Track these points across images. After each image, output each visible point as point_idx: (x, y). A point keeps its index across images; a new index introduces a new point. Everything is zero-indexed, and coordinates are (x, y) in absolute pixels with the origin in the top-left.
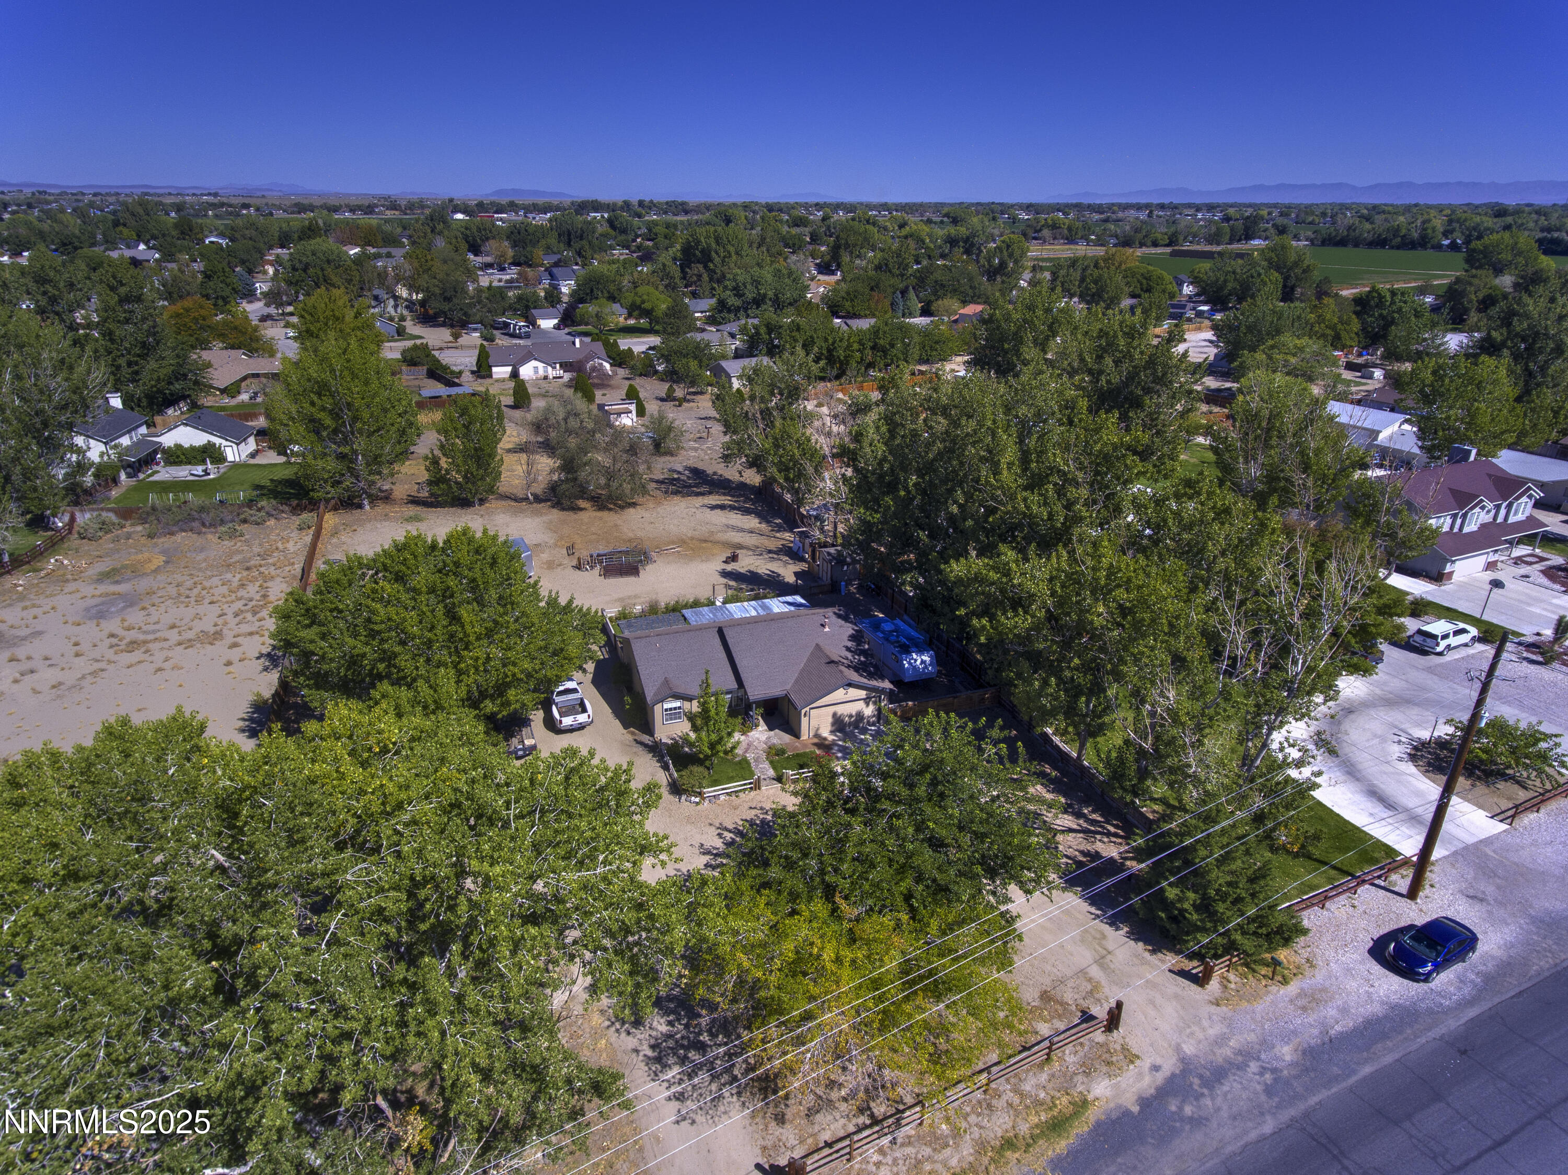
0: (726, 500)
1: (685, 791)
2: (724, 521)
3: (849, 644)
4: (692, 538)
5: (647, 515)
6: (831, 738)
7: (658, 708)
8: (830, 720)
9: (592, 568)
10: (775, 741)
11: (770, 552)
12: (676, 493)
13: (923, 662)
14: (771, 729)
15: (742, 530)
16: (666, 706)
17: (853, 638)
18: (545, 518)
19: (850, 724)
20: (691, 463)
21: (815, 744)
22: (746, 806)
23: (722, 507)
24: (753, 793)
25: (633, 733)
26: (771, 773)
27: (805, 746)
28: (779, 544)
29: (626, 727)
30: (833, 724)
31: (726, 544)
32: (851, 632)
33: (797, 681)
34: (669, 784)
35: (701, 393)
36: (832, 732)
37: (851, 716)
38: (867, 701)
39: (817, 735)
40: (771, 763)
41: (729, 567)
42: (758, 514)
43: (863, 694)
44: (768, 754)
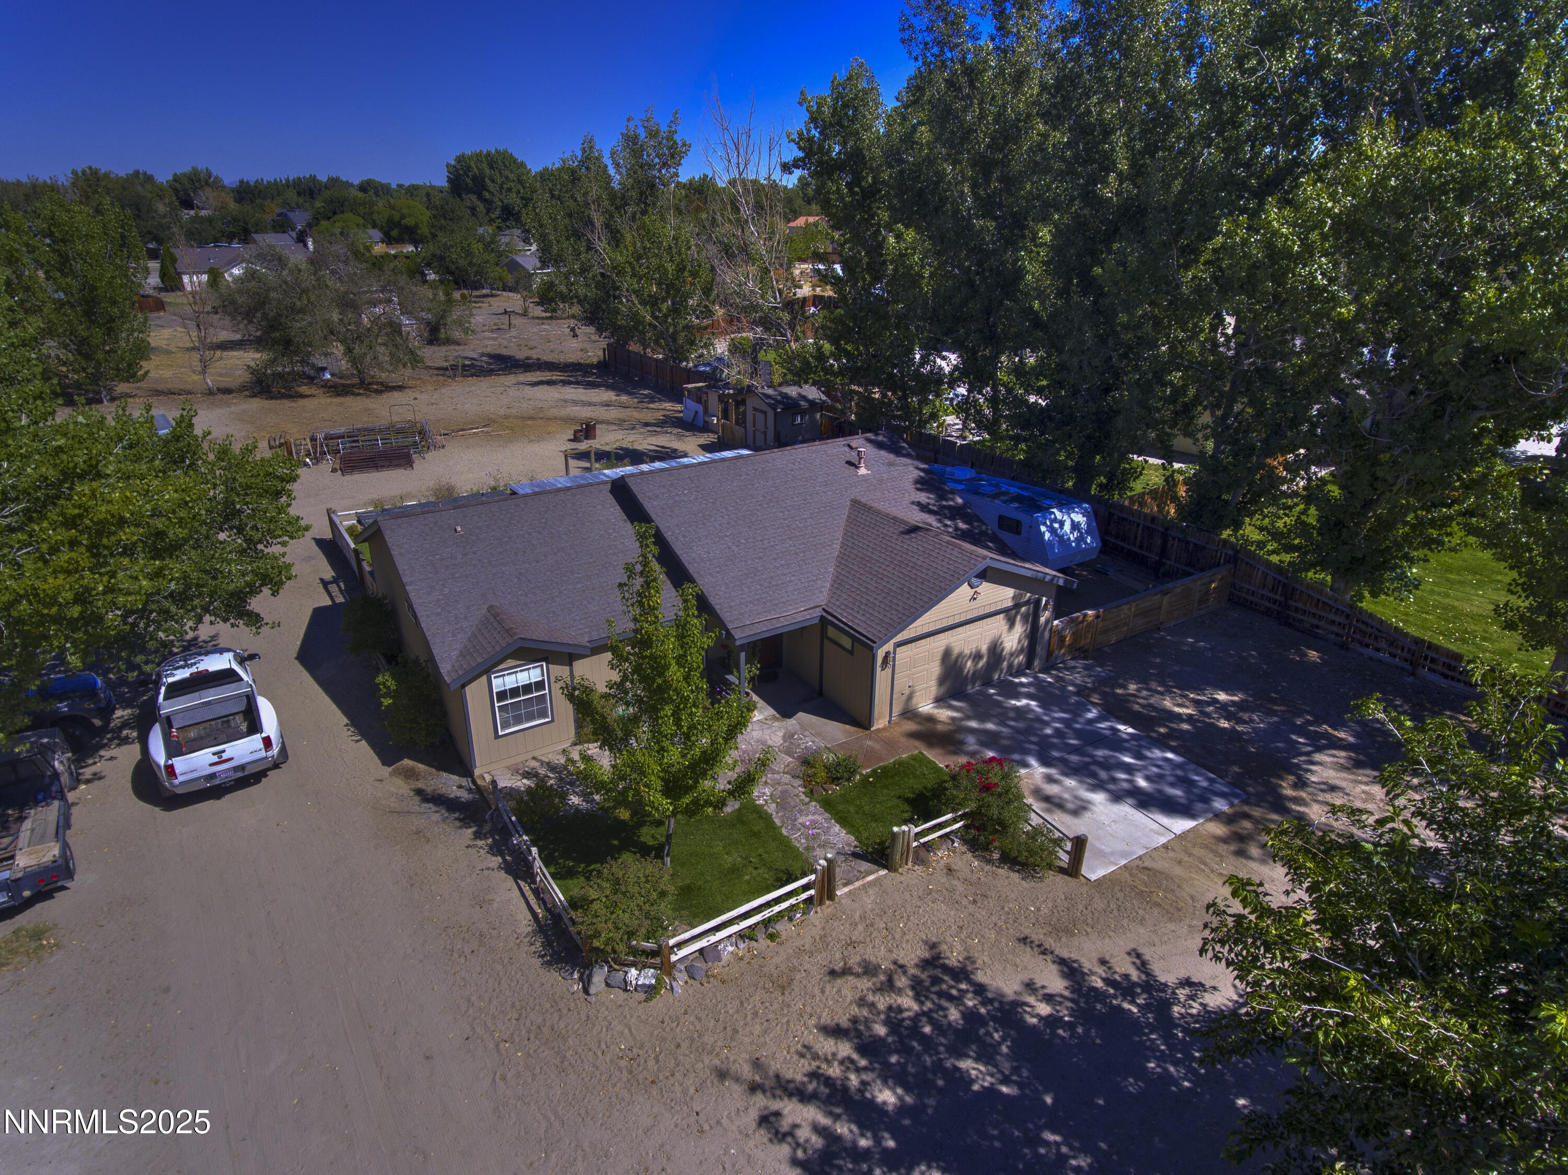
0: (556, 376)
1: (601, 956)
2: (556, 395)
3: (923, 497)
4: (506, 417)
5: (423, 397)
6: (944, 714)
7: (475, 694)
8: (935, 669)
9: (317, 460)
10: (809, 742)
11: (647, 424)
12: (472, 375)
13: (1075, 526)
14: (786, 712)
15: (590, 404)
16: (498, 684)
17: (923, 484)
18: (233, 408)
19: (976, 676)
20: (489, 350)
21: (914, 735)
22: (815, 966)
23: (550, 383)
24: (817, 915)
25: (409, 774)
26: (840, 837)
27: (890, 744)
28: (659, 415)
29: (387, 761)
30: (942, 681)
31: (567, 420)
32: (916, 474)
33: (838, 583)
34: (541, 927)
35: (492, 296)
36: (940, 701)
37: (977, 656)
38: (1010, 613)
39: (909, 713)
40: (828, 805)
41: (583, 446)
42: (609, 387)
43: (1005, 595)
44: (808, 780)
